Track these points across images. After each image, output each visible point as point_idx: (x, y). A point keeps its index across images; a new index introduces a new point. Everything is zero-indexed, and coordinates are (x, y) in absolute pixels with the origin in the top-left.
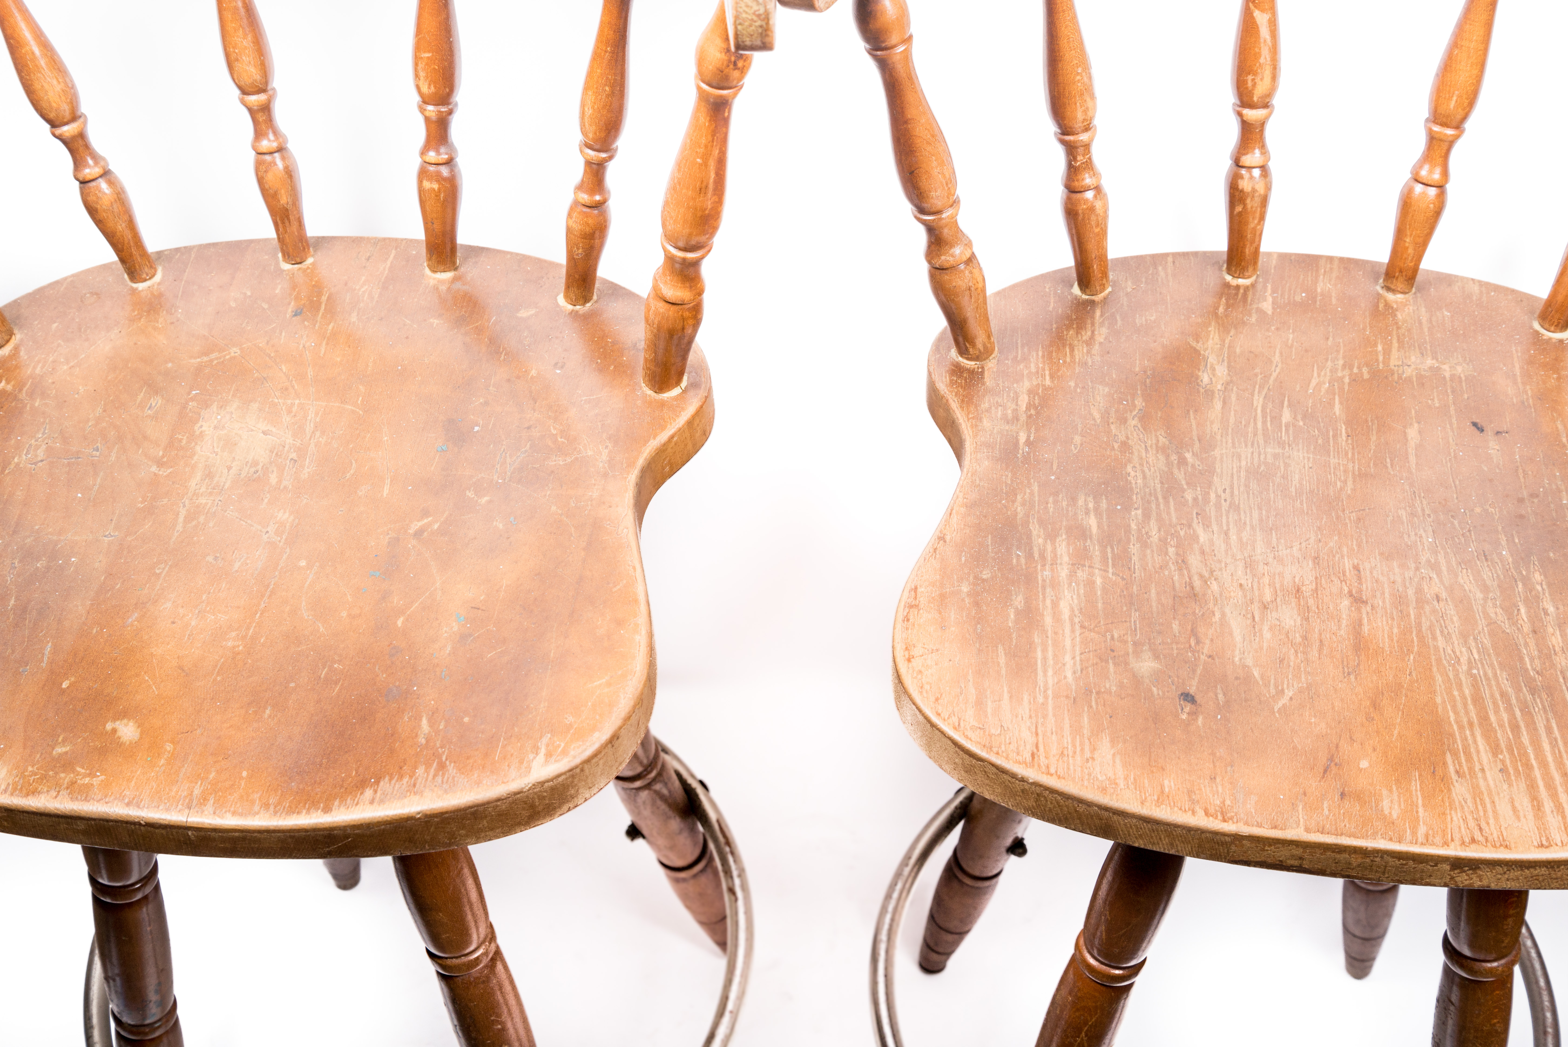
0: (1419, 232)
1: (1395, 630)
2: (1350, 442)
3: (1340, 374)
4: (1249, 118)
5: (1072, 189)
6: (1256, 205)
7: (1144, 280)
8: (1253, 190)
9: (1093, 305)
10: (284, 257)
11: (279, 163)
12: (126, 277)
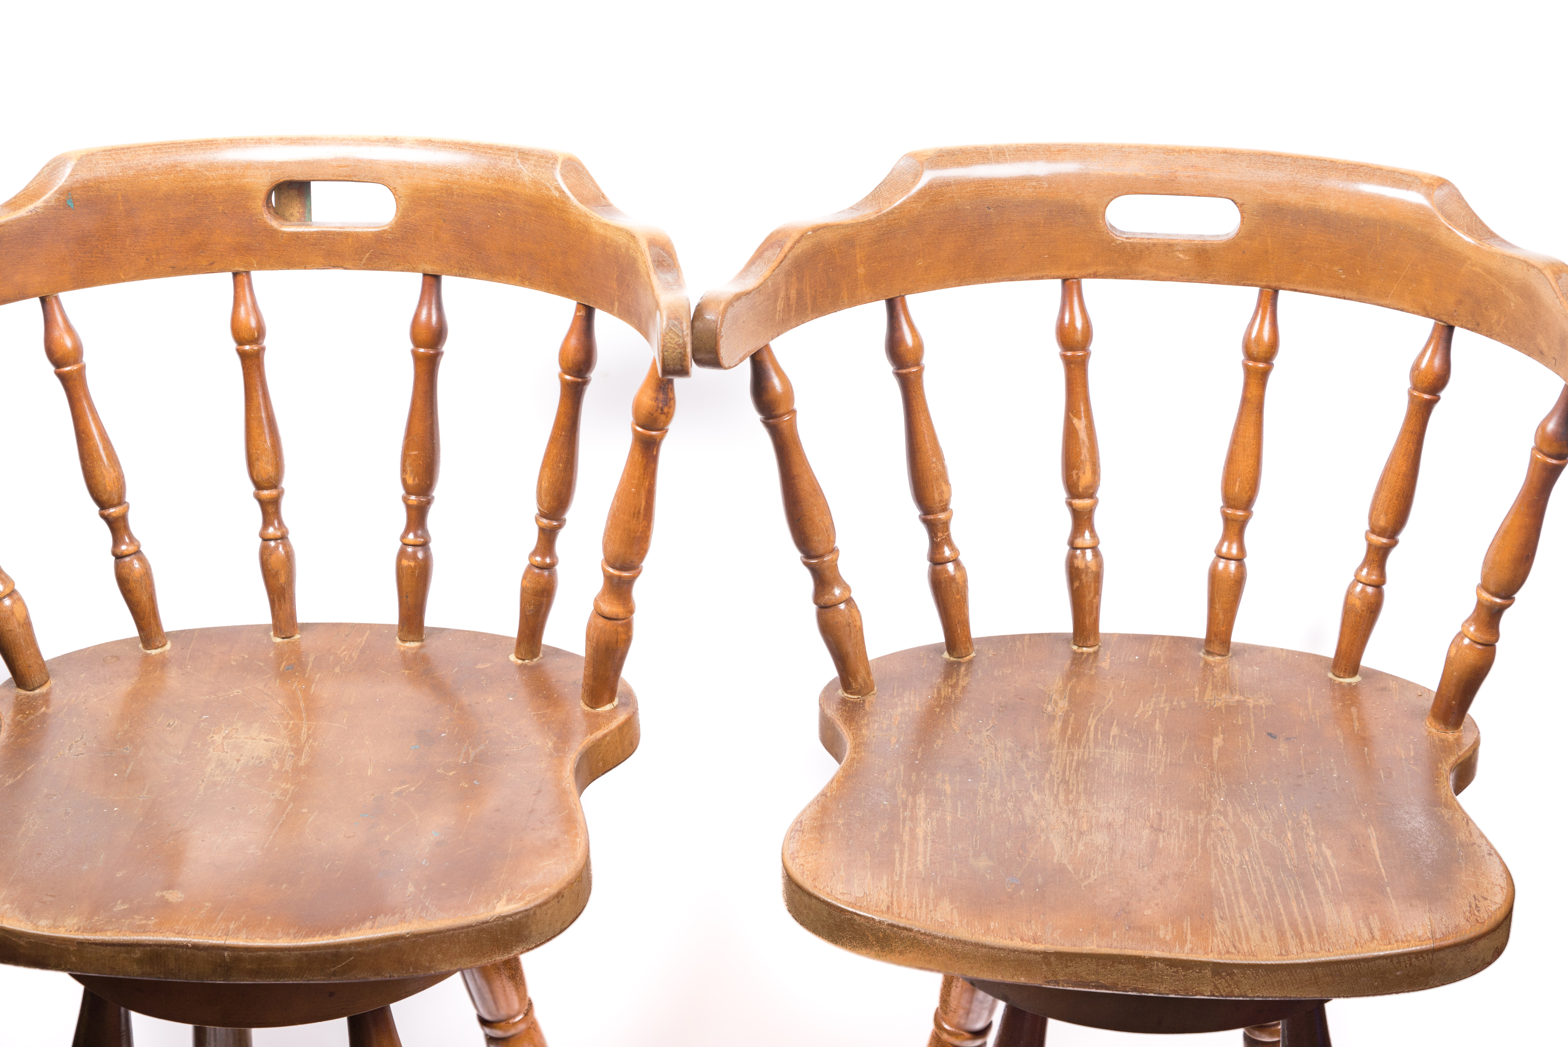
0: (1225, 599)
1: (1184, 846)
2: (1165, 746)
3: (1162, 706)
4: (1077, 506)
5: (936, 560)
6: (1090, 580)
7: (1003, 649)
8: (1087, 567)
9: (959, 664)
10: (276, 635)
11: (281, 548)
12: (141, 645)
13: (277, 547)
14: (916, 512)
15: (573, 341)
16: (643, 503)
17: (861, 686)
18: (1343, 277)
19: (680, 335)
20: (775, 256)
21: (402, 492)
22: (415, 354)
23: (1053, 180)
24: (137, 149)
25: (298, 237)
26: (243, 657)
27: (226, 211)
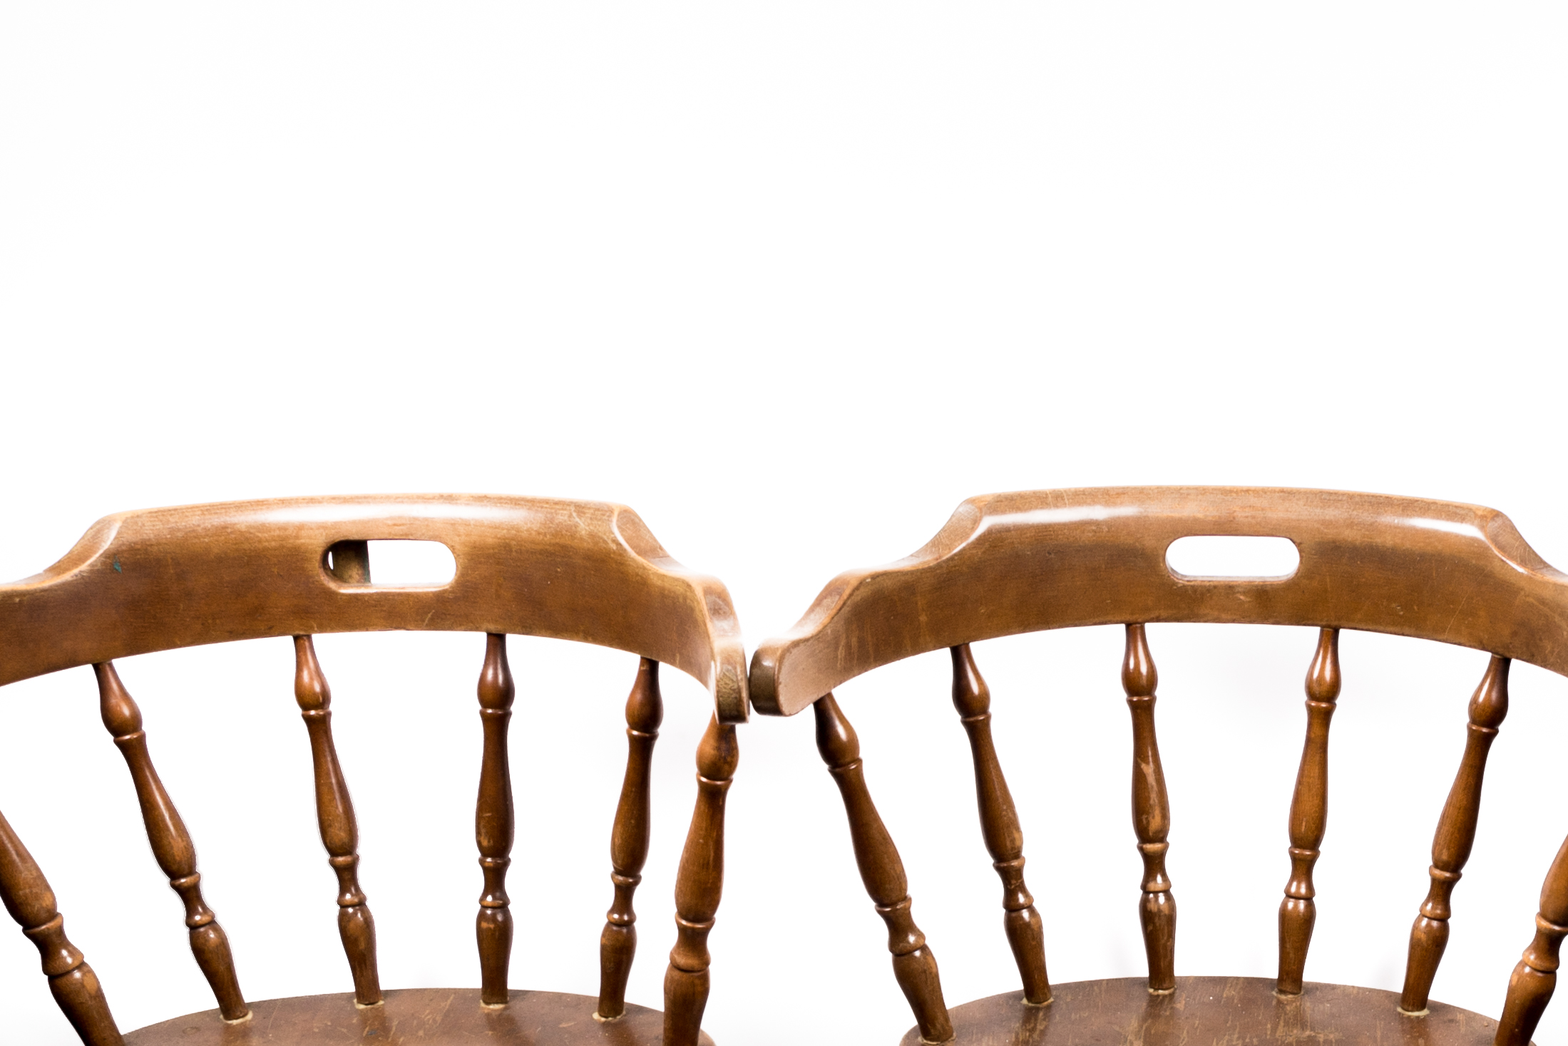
4: (1148, 850)
5: (1011, 908)
6: (1163, 923)
7: (1081, 994)
8: (1160, 911)
9: (1038, 1009)
10: (359, 1002)
11: (359, 915)
12: (221, 1016)
13: (355, 913)
14: (990, 861)
15: (639, 697)
16: (712, 854)
17: (940, 1033)
18: (1402, 613)
19: (735, 679)
20: (834, 603)
21: (479, 855)
22: (483, 714)
23: (1111, 524)
24: (184, 511)
25: (357, 599)
26: (326, 1025)
27: (282, 574)
